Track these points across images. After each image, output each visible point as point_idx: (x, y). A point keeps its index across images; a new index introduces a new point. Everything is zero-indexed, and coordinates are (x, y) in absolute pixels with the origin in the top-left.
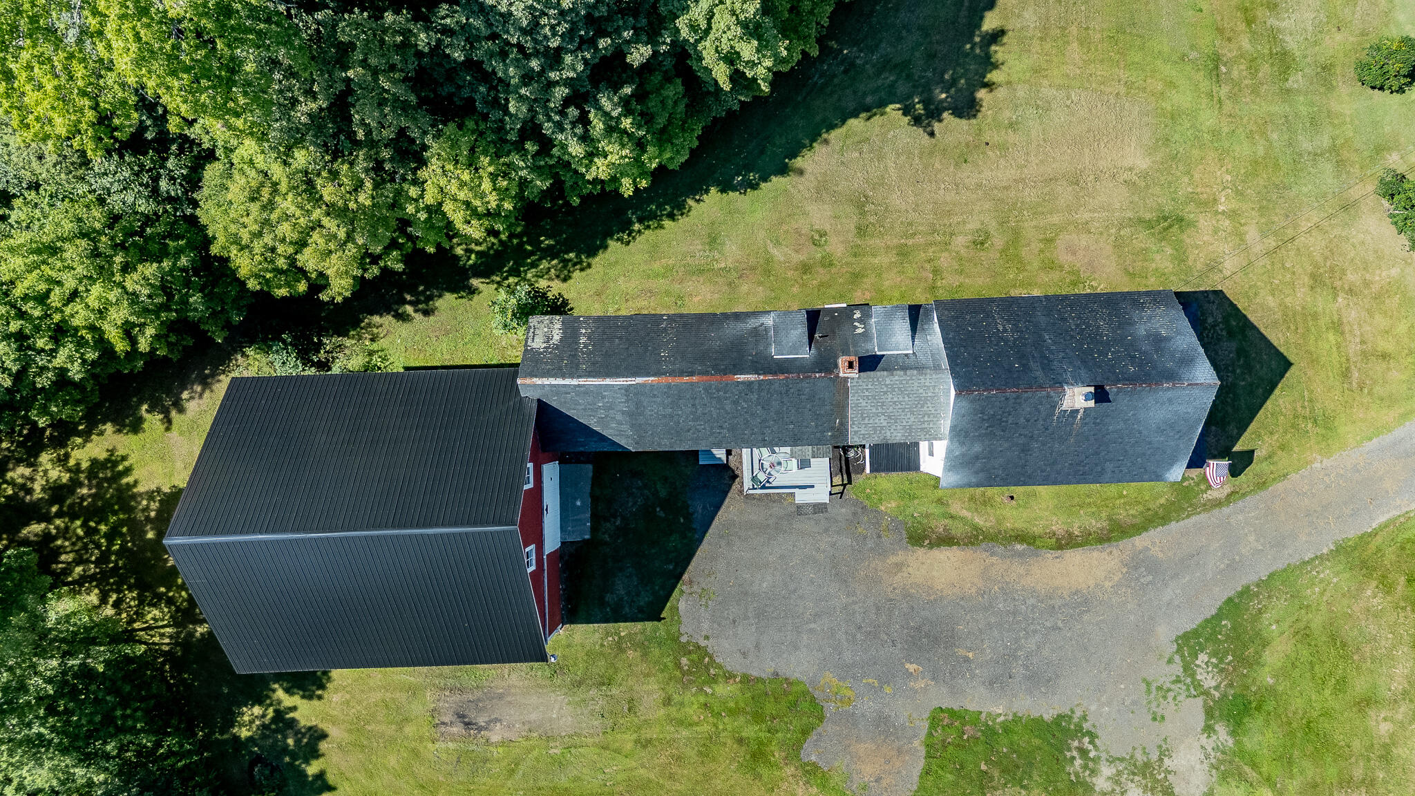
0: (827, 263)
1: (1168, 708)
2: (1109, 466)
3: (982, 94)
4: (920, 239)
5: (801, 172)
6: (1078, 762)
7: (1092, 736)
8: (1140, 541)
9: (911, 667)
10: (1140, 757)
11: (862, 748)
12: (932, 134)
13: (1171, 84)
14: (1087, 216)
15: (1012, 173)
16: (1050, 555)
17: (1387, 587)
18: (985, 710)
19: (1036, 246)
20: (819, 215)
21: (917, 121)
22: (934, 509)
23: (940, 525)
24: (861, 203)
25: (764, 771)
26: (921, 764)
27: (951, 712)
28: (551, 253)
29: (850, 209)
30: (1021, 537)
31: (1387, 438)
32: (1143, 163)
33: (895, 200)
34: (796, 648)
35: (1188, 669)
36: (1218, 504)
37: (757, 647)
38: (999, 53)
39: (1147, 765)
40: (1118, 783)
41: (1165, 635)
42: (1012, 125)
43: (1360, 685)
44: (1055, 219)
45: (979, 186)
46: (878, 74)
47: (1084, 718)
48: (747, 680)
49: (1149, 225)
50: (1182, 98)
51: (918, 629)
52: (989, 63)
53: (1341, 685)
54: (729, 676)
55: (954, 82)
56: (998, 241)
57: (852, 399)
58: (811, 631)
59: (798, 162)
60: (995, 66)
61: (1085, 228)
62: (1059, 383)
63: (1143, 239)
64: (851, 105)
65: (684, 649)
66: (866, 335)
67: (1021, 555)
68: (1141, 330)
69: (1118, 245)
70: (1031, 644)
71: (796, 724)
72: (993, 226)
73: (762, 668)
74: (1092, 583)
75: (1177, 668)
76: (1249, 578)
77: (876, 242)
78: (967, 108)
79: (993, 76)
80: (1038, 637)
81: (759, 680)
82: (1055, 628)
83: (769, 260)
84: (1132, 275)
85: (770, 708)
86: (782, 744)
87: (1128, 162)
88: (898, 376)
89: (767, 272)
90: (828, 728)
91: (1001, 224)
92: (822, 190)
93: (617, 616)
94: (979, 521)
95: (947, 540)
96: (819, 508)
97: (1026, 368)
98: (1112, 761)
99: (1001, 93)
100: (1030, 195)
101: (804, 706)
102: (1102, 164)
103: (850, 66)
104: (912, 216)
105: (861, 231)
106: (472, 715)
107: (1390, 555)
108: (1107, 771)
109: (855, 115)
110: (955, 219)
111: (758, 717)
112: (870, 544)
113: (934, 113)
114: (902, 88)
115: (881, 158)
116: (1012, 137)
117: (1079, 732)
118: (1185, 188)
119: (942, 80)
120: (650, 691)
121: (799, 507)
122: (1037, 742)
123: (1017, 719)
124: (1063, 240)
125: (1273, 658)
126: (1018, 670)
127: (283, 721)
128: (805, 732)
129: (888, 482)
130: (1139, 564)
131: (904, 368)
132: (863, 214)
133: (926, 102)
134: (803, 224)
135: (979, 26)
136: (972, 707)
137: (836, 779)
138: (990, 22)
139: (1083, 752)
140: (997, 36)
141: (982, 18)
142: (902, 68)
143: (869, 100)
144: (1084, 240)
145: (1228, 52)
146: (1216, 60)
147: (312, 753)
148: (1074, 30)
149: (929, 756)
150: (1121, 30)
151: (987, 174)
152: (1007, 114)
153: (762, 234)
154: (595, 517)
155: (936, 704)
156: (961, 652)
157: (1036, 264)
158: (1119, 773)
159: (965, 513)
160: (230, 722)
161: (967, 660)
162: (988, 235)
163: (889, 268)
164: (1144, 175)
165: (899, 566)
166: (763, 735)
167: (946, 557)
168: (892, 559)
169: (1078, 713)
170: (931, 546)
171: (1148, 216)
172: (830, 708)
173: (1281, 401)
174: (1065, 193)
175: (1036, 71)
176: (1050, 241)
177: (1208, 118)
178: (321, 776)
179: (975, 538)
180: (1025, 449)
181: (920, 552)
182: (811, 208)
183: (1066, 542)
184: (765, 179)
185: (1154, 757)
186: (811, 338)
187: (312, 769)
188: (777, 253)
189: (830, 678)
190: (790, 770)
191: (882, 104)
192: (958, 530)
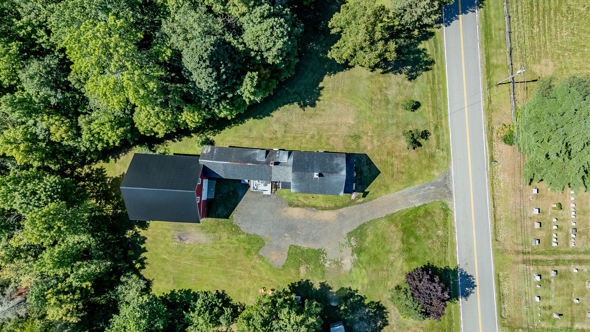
0: (276, 138)
1: (344, 249)
2: (327, 191)
3: (317, 102)
4: (299, 135)
5: (273, 116)
6: (322, 260)
7: (326, 254)
8: (341, 210)
9: (286, 235)
10: (336, 260)
11: (273, 253)
12: (304, 110)
13: (361, 104)
14: (338, 133)
15: (322, 122)
16: (320, 211)
17: (397, 226)
18: (302, 246)
19: (325, 139)
20: (276, 127)
21: (301, 107)
22: (295, 198)
23: (296, 202)
24: (286, 125)
25: (250, 256)
26: (286, 257)
27: (294, 246)
28: (211, 129)
29: (283, 126)
30: (314, 207)
31: (401, 192)
32: (352, 122)
33: (294, 125)
34: (260, 228)
35: (349, 240)
36: (360, 203)
37: (251, 227)
38: (322, 92)
39: (337, 262)
40: (331, 265)
41: (345, 232)
42: (323, 110)
43: (388, 248)
44: (331, 133)
45: (314, 124)
46: (293, 95)
47: (325, 250)
48: (247, 234)
49: (352, 137)
50: (363, 108)
51: (288, 226)
52: (319, 95)
53: (383, 248)
54: (244, 233)
55: (311, 98)
56: (317, 137)
57: (273, 171)
58: (264, 224)
59: (272, 114)
60: (321, 96)
61: (337, 136)
62: (313, 172)
63: (350, 140)
64: (286, 101)
65: (234, 226)
66: (278, 157)
67: (314, 211)
68: (335, 162)
69: (344, 141)
70: (314, 232)
71: (258, 246)
72: (316, 134)
73: (252, 232)
74: (329, 219)
75: (347, 240)
76: (365, 221)
77: (289, 135)
78: (313, 105)
79: (320, 98)
80: (316, 230)
81: (251, 235)
82: (320, 228)
83: (263, 136)
84: (346, 148)
85: (252, 241)
86: (254, 250)
87: (349, 122)
88: (283, 167)
89: (262, 139)
90: (266, 247)
91: (318, 133)
92: (277, 121)
93: (219, 217)
94: (305, 202)
95: (297, 206)
96: (268, 196)
97: (308, 168)
98: (330, 260)
99: (322, 102)
100: (325, 127)
101: (260, 241)
102: (343, 121)
103: (287, 93)
104: (298, 129)
105: (285, 132)
106: (182, 237)
107: (398, 219)
108: (328, 262)
109: (287, 104)
110: (307, 131)
111: (249, 243)
112: (280, 205)
113: (305, 105)
114: (299, 99)
115: (292, 115)
116: (323, 113)
117: (323, 253)
118: (361, 129)
119: (308, 98)
120: (225, 235)
121: (264, 195)
122: (313, 255)
123: (309, 249)
124: (332, 138)
125: (369, 239)
126: (311, 238)
127: (137, 234)
128: (260, 248)
129: (285, 191)
130: (341, 215)
131: (284, 165)
132: (286, 128)
133: (304, 103)
134: (271, 129)
135: (318, 86)
136: (299, 245)
137: (266, 260)
138: (321, 85)
139: (324, 258)
140: (322, 88)
141: (319, 84)
142: (299, 94)
143: (290, 100)
144: (336, 139)
145: (375, 98)
146: (372, 100)
147: (143, 242)
148: (340, 89)
149: (288, 256)
150: (351, 90)
151: (316, 121)
152: (322, 107)
153: (262, 130)
154: (216, 194)
155: (291, 244)
156: (298, 232)
157: (325, 144)
158: (331, 263)
159: (302, 200)
160: (124, 233)
161: (299, 234)
162: (314, 136)
163: (291, 141)
164: (352, 125)
165: (286, 211)
166: (250, 248)
167: (297, 210)
168: (285, 209)
169: (323, 249)
170: (294, 207)
171: (352, 135)
172: (266, 243)
173: (377, 181)
174: (334, 127)
175: (330, 98)
176: (328, 138)
177: (368, 113)
178: (145, 248)
179: (304, 206)
180: (308, 185)
181: (291, 208)
182: (274, 125)
183: (324, 209)
184: (264, 117)
185: (340, 260)
186: (266, 156)
187: (142, 246)
188: (265, 135)
189: (267, 236)
190: (256, 256)
191: (293, 102)
192: (300, 204)
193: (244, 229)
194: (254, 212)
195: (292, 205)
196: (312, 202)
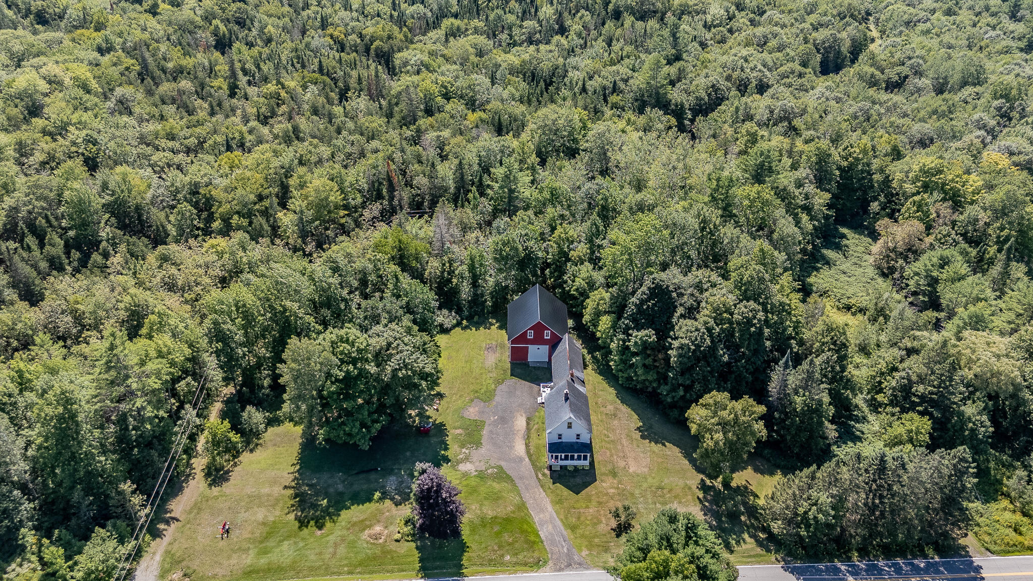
1: (483, 463)
3: (648, 441)
4: (607, 425)
5: (623, 406)
6: (470, 446)
7: (476, 449)
8: (527, 459)
9: (496, 417)
10: (470, 458)
11: (477, 409)
12: (635, 430)
13: (654, 478)
14: (615, 458)
15: (625, 445)
16: (524, 442)
17: (514, 512)
18: (484, 430)
20: (611, 407)
21: (638, 428)
22: (537, 422)
23: (532, 423)
24: (614, 415)
25: (472, 393)
26: (472, 419)
27: (484, 424)
29: (613, 412)
30: (529, 437)
31: (555, 516)
32: (631, 471)
33: (616, 422)
34: (502, 398)
35: (492, 467)
36: (537, 476)
37: (503, 392)
38: (660, 445)
39: (468, 459)
41: (503, 463)
43: (486, 503)
44: (614, 451)
45: (621, 438)
46: (649, 423)
47: (481, 447)
48: (495, 390)
49: (613, 469)
50: (650, 480)
51: (506, 418)
52: (656, 443)
53: (486, 498)
54: (496, 387)
55: (650, 436)
56: (607, 439)
58: (506, 400)
59: (625, 406)
61: (612, 456)
63: (610, 467)
64: (642, 416)
65: (503, 380)
67: (524, 437)
69: (608, 462)
70: (501, 438)
71: (484, 398)
73: (498, 393)
74: (517, 450)
75: (493, 465)
76: (517, 481)
77: (604, 417)
78: (643, 437)
79: (653, 443)
80: (502, 440)
81: (495, 392)
82: (505, 443)
83: (599, 397)
84: (600, 462)
85: (488, 394)
86: (479, 396)
87: (631, 468)
90: (482, 403)
91: (611, 440)
92: (618, 409)
93: (512, 369)
94: (533, 430)
95: (528, 424)
96: (536, 402)
98: (469, 452)
99: (648, 444)
100: (619, 447)
101: (488, 399)
102: (630, 463)
104: (612, 424)
105: (607, 414)
106: (491, 349)
107: (522, 514)
108: (467, 451)
109: (639, 417)
110: (612, 432)
111: (485, 392)
112: (528, 411)
113: (641, 431)
114: (647, 426)
115: (627, 420)
116: (636, 445)
117: (477, 446)
118: (625, 478)
119: (650, 434)
120: (494, 375)
121: (537, 399)
122: (476, 439)
123: (482, 436)
124: (608, 451)
125: (495, 484)
126: (494, 436)
127: (492, 324)
128: (481, 399)
129: (543, 414)
130: (521, 459)
132: (612, 415)
133: (643, 430)
134: (609, 404)
135: (666, 442)
136: (485, 428)
137: (469, 404)
138: (668, 444)
139: (472, 447)
140: (664, 445)
142: (651, 427)
143: (643, 420)
144: (609, 455)
145: (665, 491)
147: (485, 328)
148: (667, 460)
149: (474, 420)
150: (668, 470)
151: (625, 440)
152: (642, 445)
153: (605, 397)
154: (535, 367)
155: (487, 421)
156: (500, 426)
157: (601, 444)
158: (466, 454)
159: (535, 427)
160: (493, 318)
161: (498, 427)
162: (608, 437)
164: (627, 471)
165: (522, 416)
166: (481, 393)
167: (524, 423)
168: (524, 414)
170: (527, 421)
171: (616, 469)
172: (487, 404)
173: (566, 492)
174: (621, 454)
175: (654, 452)
177: (645, 485)
179: (528, 429)
181: (525, 419)
182: (613, 406)
183: (527, 445)
184: (620, 399)
185: (470, 460)
187: (481, 328)
189: (495, 403)
190: (472, 397)
191: (642, 422)
192: (531, 426)
193: (500, 387)
194: (518, 393)
195: (529, 420)
196: (534, 435)
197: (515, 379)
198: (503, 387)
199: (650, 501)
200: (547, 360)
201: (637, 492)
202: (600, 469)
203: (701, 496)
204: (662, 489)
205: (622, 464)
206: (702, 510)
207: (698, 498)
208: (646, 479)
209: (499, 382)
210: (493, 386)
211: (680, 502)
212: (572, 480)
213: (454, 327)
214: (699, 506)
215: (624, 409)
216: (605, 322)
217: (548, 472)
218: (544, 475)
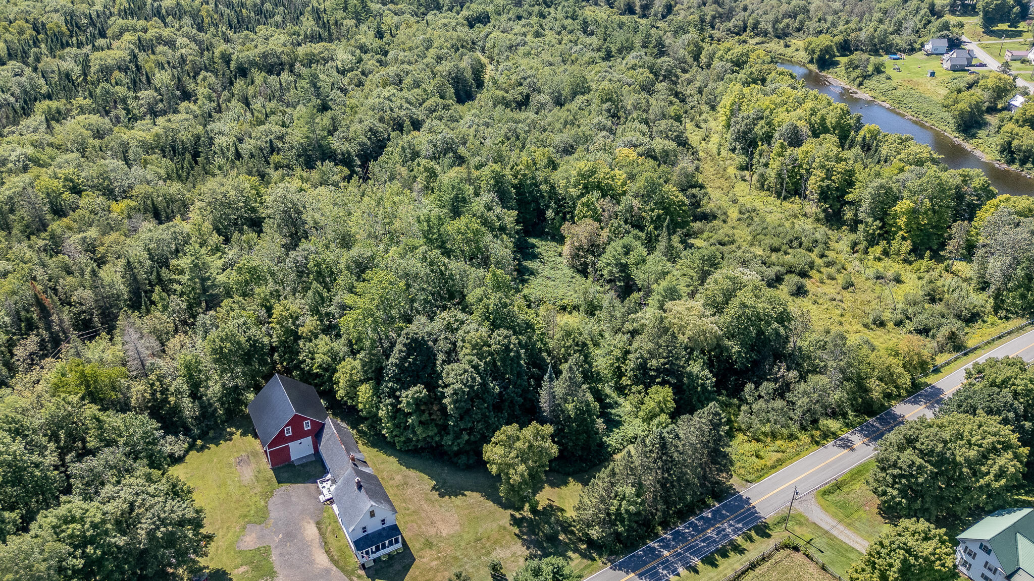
0: (387, 482)
4: (401, 497)
5: (409, 471)
8: (334, 568)
9: (281, 536)
11: (254, 535)
12: (431, 491)
13: (468, 533)
14: (423, 527)
15: (428, 510)
16: (323, 551)
18: (273, 555)
19: (410, 519)
20: (398, 478)
21: (434, 487)
22: (328, 522)
23: (323, 526)
24: (406, 484)
25: (241, 519)
26: (253, 549)
27: (270, 549)
29: (403, 482)
30: (326, 543)
32: (444, 535)
33: (409, 490)
34: (279, 512)
37: (277, 504)
38: (460, 497)
44: (419, 522)
45: (421, 505)
47: (277, 577)
48: (267, 506)
49: (427, 540)
50: (465, 536)
51: (292, 532)
52: (456, 496)
54: (267, 502)
55: (448, 491)
56: (408, 512)
58: (284, 513)
59: (412, 470)
61: (420, 528)
63: (422, 540)
64: (431, 475)
65: (272, 491)
67: (322, 545)
69: (418, 535)
70: (295, 557)
71: (257, 520)
72: (412, 511)
73: (271, 508)
74: (318, 562)
77: (397, 490)
78: (442, 495)
79: (453, 497)
80: (298, 558)
81: (267, 508)
82: (302, 560)
84: (410, 539)
85: (260, 513)
86: (250, 520)
87: (442, 531)
90: (258, 527)
92: (405, 476)
93: (277, 476)
94: (328, 533)
95: (319, 529)
96: (319, 501)
99: (449, 500)
100: (423, 515)
101: (263, 519)
102: (440, 527)
103: (441, 472)
104: (407, 494)
105: (398, 486)
106: (243, 462)
109: (429, 476)
110: (410, 503)
111: (256, 512)
112: (313, 515)
113: (437, 490)
114: (441, 483)
116: (438, 506)
118: (441, 545)
119: (447, 489)
120: (258, 490)
121: (318, 498)
122: (266, 570)
123: (272, 563)
126: (286, 558)
127: (233, 434)
128: (255, 522)
130: (328, 571)
132: (403, 485)
133: (439, 488)
134: (395, 475)
135: (465, 491)
136: (273, 553)
137: (243, 534)
138: (467, 493)
140: (464, 495)
141: (467, 491)
145: (484, 541)
147: (226, 441)
149: (255, 549)
151: (425, 505)
152: (444, 503)
153: (390, 469)
154: (302, 464)
155: (271, 545)
156: (288, 544)
159: (329, 529)
160: (230, 426)
161: (286, 546)
162: (408, 510)
164: (441, 536)
165: (309, 523)
166: (252, 515)
167: (315, 530)
168: (311, 520)
169: (278, 575)
170: (317, 526)
171: (429, 539)
172: (264, 525)
174: (428, 522)
175: (458, 506)
176: (412, 522)
177: (463, 543)
178: (220, 444)
179: (322, 534)
180: (345, 494)
181: (314, 525)
182: (400, 475)
183: (328, 553)
184: (404, 466)
187: (221, 442)
188: (385, 473)
189: (272, 521)
190: (243, 524)
191: (434, 480)
192: (323, 530)
193: (271, 501)
194: (294, 499)
195: (318, 524)
196: (331, 539)
197: (284, 486)
198: (275, 499)
199: (474, 557)
200: (313, 452)
201: (458, 554)
202: (414, 546)
203: (517, 531)
204: (480, 540)
205: (432, 531)
206: (523, 545)
207: (516, 534)
208: (461, 536)
209: (267, 495)
210: (263, 503)
211: (502, 546)
212: (390, 570)
213: (187, 452)
214: (520, 542)
215: (413, 474)
216: (365, 392)
217: (362, 572)
218: (359, 577)
